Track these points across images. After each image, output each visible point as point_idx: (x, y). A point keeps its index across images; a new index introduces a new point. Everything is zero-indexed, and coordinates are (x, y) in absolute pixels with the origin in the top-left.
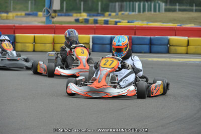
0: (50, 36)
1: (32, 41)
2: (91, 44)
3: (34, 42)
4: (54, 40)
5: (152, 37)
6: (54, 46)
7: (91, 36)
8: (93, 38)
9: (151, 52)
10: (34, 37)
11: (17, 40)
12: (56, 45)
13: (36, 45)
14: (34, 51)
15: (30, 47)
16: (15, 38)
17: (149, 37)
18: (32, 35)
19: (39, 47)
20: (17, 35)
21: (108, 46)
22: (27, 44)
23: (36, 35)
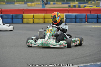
0: (42, 15)
1: (32, 17)
2: (65, 19)
3: (33, 18)
4: (44, 16)
5: (98, 14)
6: (44, 20)
7: (65, 14)
8: (66, 16)
9: (98, 22)
10: (33, 15)
11: (24, 17)
12: (45, 19)
13: (34, 19)
14: (33, 23)
15: (31, 21)
16: (23, 16)
17: (97, 14)
18: (32, 14)
19: (36, 21)
20: (24, 14)
21: (74, 20)
22: (30, 19)
23: (34, 14)
